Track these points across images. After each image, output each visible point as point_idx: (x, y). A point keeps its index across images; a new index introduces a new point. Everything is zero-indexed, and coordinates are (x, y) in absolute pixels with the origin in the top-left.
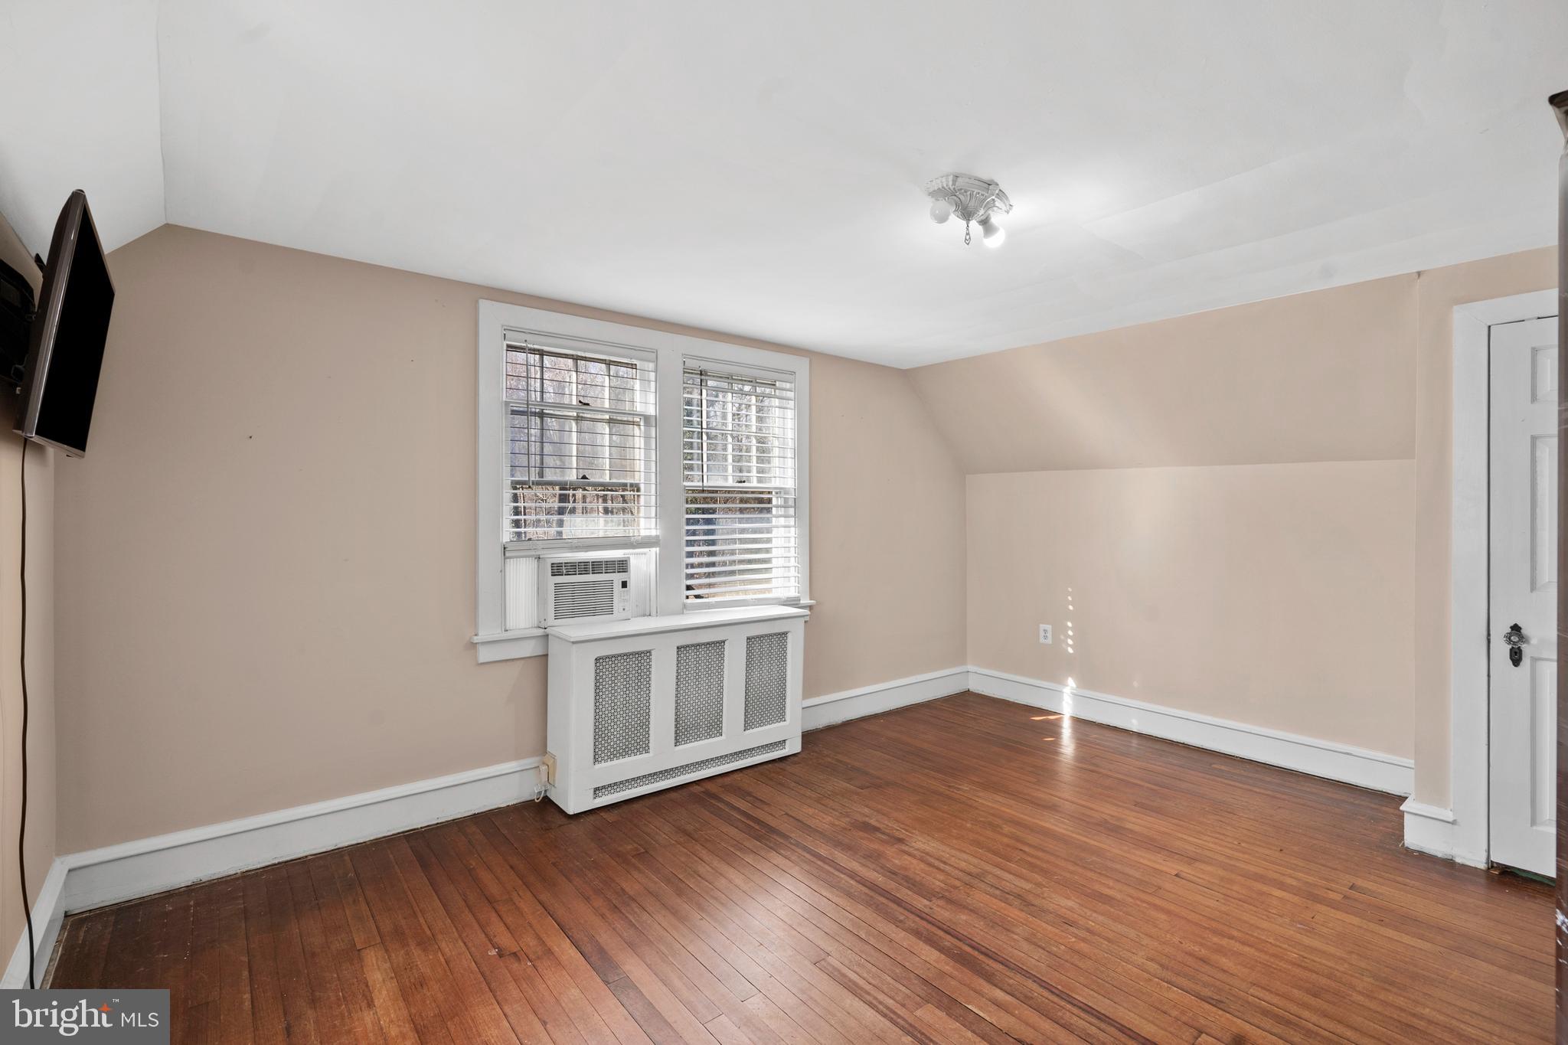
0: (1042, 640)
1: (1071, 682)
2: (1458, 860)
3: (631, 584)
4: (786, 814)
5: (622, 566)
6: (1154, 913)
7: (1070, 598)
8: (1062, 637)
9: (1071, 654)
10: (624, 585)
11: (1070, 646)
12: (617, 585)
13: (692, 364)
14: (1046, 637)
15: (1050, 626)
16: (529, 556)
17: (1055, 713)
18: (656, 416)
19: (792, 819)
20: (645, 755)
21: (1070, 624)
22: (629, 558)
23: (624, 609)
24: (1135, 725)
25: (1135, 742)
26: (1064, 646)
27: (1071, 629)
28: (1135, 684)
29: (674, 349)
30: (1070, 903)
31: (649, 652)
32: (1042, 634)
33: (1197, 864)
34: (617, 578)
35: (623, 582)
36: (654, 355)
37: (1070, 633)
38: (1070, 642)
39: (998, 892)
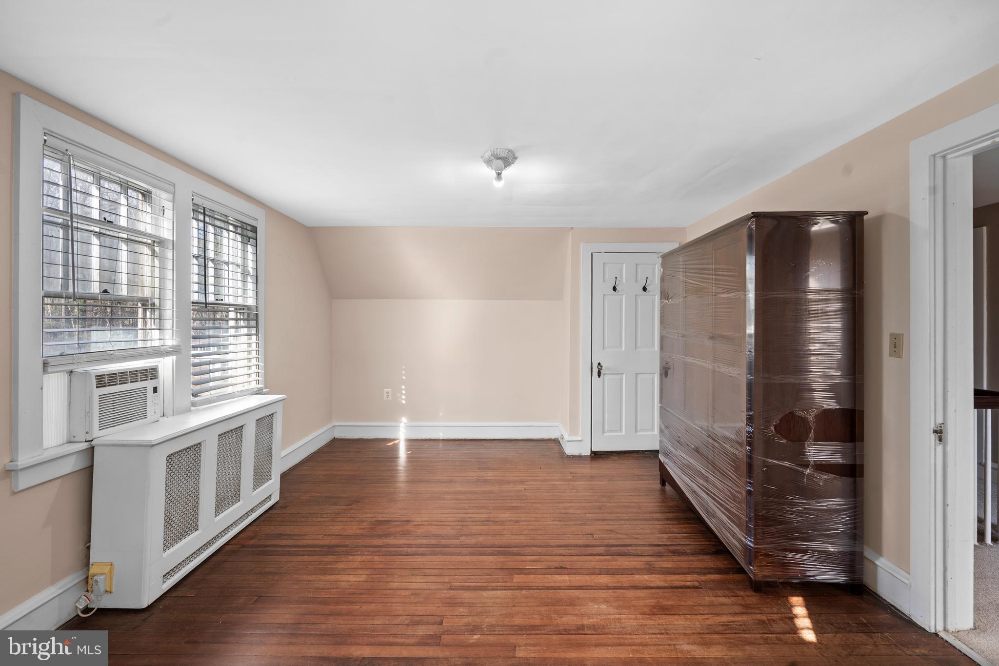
0: (385, 398)
1: (404, 420)
2: (583, 455)
3: (160, 390)
4: (325, 535)
5: (151, 373)
6: (535, 505)
7: (403, 372)
8: (399, 395)
9: (404, 404)
10: (155, 390)
11: (404, 399)
12: (150, 391)
13: (198, 200)
14: (388, 396)
15: (390, 389)
16: (60, 372)
17: (395, 439)
18: (173, 241)
19: (333, 536)
20: (196, 533)
21: (403, 387)
22: (157, 366)
23: (155, 412)
24: (441, 435)
25: (441, 444)
26: (400, 400)
27: (404, 390)
28: (441, 414)
29: (188, 185)
30: (507, 515)
31: (200, 444)
32: (385, 395)
33: (525, 483)
34: (149, 384)
35: (154, 388)
36: (171, 188)
37: (404, 392)
38: (403, 397)
39: (479, 523)
